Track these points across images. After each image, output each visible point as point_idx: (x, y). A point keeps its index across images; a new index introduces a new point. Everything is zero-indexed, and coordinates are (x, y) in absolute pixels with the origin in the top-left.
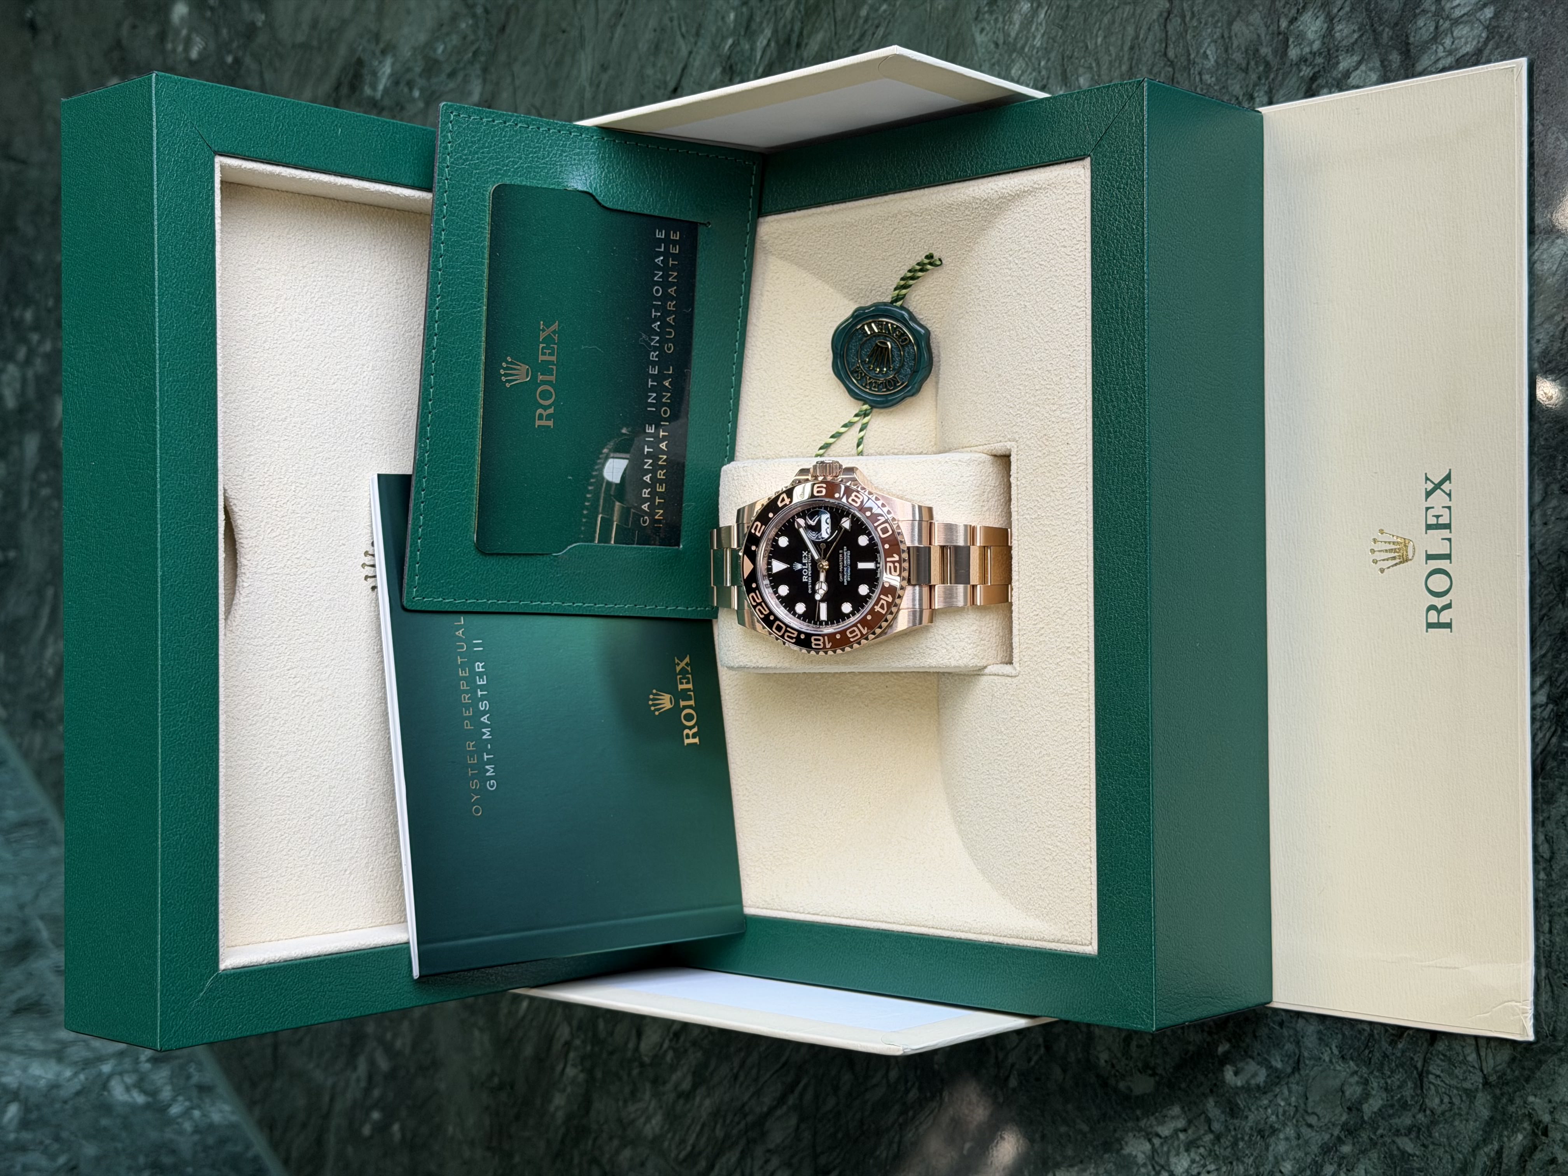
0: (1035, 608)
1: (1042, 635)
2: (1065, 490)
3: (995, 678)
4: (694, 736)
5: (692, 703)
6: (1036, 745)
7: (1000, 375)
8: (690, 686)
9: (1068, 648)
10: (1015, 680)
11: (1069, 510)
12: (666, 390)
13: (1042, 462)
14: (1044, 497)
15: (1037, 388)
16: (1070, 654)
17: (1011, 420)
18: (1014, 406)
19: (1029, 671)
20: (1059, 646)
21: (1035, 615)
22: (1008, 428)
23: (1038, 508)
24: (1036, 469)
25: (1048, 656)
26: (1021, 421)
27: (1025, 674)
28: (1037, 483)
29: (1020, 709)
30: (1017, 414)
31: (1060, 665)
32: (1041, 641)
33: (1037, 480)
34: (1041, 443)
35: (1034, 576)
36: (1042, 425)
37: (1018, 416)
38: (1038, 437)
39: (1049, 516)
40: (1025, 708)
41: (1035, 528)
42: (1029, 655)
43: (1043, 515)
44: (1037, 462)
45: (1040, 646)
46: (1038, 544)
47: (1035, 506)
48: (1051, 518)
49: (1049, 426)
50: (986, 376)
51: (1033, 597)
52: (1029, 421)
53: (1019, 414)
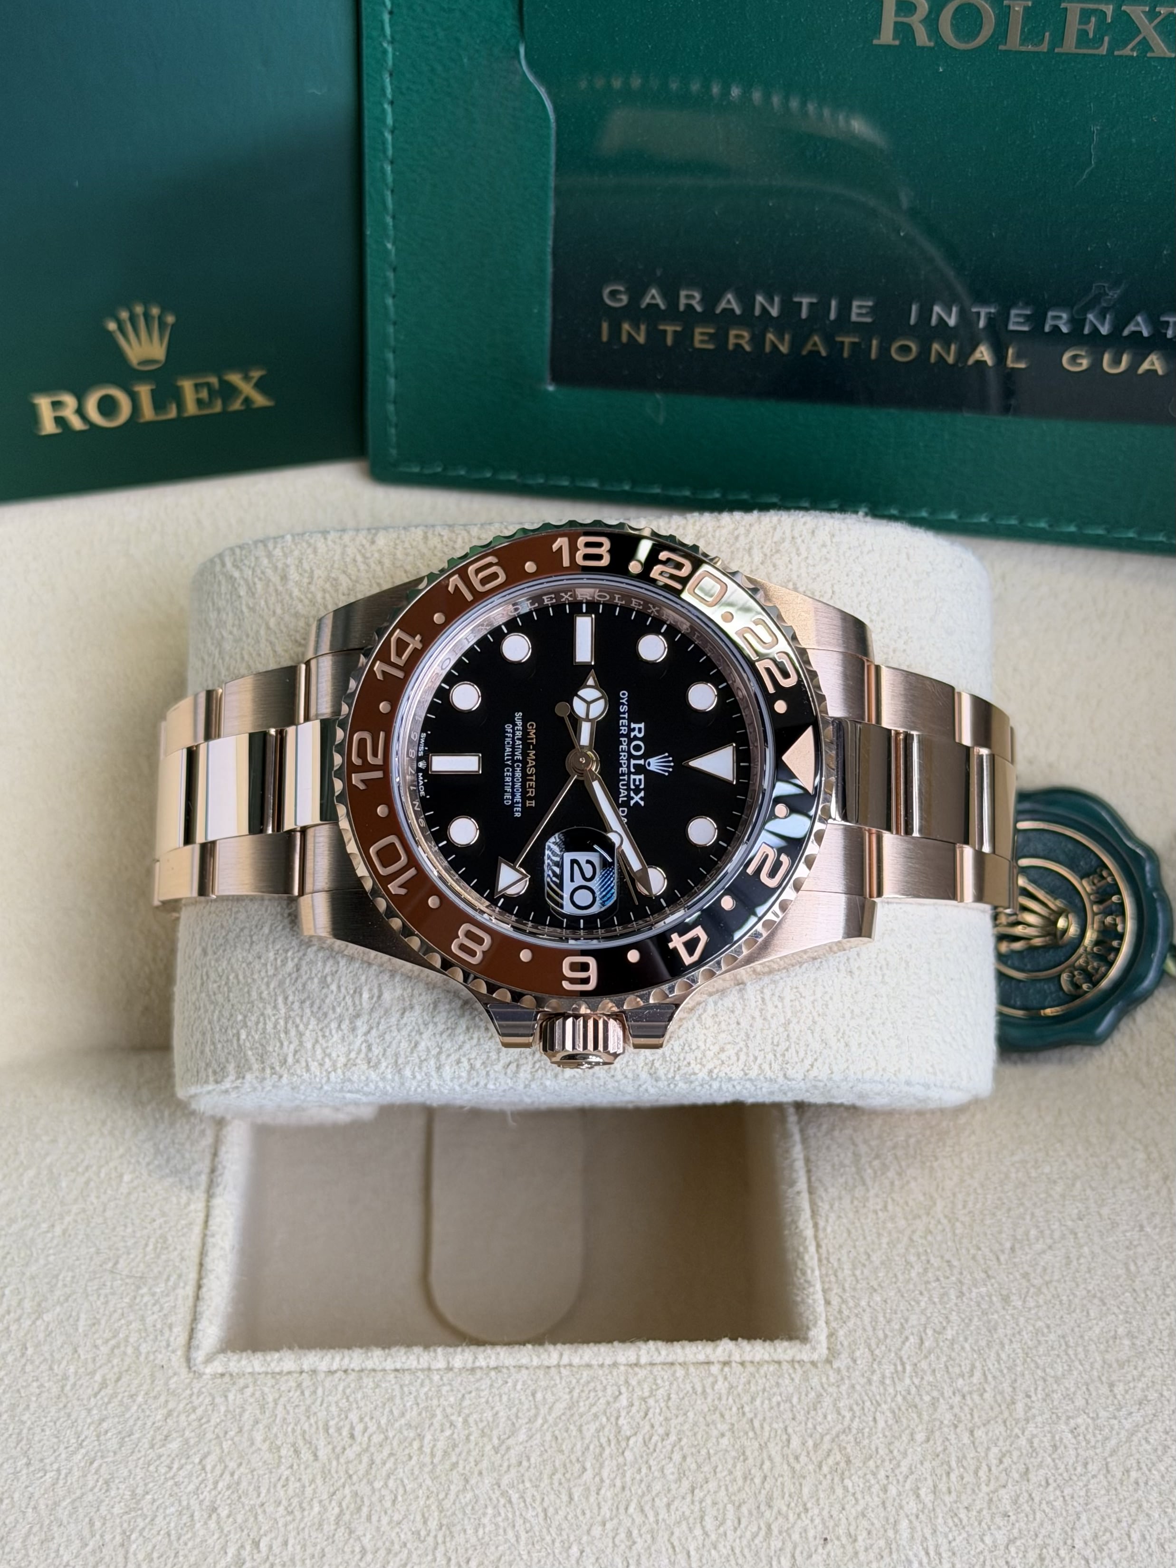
0: (372, 1428)
1: (297, 1452)
2: (698, 1532)
3: (190, 1290)
4: (60, 421)
5: (148, 413)
7: (1006, 1300)
8: (191, 409)
9: (256, 1544)
10: (177, 1360)
11: (639, 1546)
12: (964, 353)
13: (774, 1449)
14: (677, 1457)
15: (978, 1433)
16: (238, 1550)
17: (888, 1341)
18: (925, 1351)
19: (199, 1412)
20: (264, 1512)
21: (352, 1428)
22: (864, 1330)
23: (647, 1437)
24: (753, 1429)
25: (236, 1477)
26: (884, 1377)
27: (191, 1395)
28: (715, 1433)
29: (98, 1377)
30: (903, 1364)
31: (210, 1516)
32: (278, 1449)
33: (723, 1435)
34: (826, 1446)
35: (459, 1425)
36: (877, 1449)
37: (900, 1368)
38: (842, 1437)
39: (624, 1475)
40: (99, 1397)
41: (593, 1427)
42: (244, 1410)
43: (627, 1453)
44: (773, 1434)
45: (265, 1447)
46: (548, 1437)
47: (652, 1426)
48: (618, 1483)
49: (874, 1474)
50: (1003, 1251)
51: (403, 1421)
52: (885, 1407)
53: (904, 1369)
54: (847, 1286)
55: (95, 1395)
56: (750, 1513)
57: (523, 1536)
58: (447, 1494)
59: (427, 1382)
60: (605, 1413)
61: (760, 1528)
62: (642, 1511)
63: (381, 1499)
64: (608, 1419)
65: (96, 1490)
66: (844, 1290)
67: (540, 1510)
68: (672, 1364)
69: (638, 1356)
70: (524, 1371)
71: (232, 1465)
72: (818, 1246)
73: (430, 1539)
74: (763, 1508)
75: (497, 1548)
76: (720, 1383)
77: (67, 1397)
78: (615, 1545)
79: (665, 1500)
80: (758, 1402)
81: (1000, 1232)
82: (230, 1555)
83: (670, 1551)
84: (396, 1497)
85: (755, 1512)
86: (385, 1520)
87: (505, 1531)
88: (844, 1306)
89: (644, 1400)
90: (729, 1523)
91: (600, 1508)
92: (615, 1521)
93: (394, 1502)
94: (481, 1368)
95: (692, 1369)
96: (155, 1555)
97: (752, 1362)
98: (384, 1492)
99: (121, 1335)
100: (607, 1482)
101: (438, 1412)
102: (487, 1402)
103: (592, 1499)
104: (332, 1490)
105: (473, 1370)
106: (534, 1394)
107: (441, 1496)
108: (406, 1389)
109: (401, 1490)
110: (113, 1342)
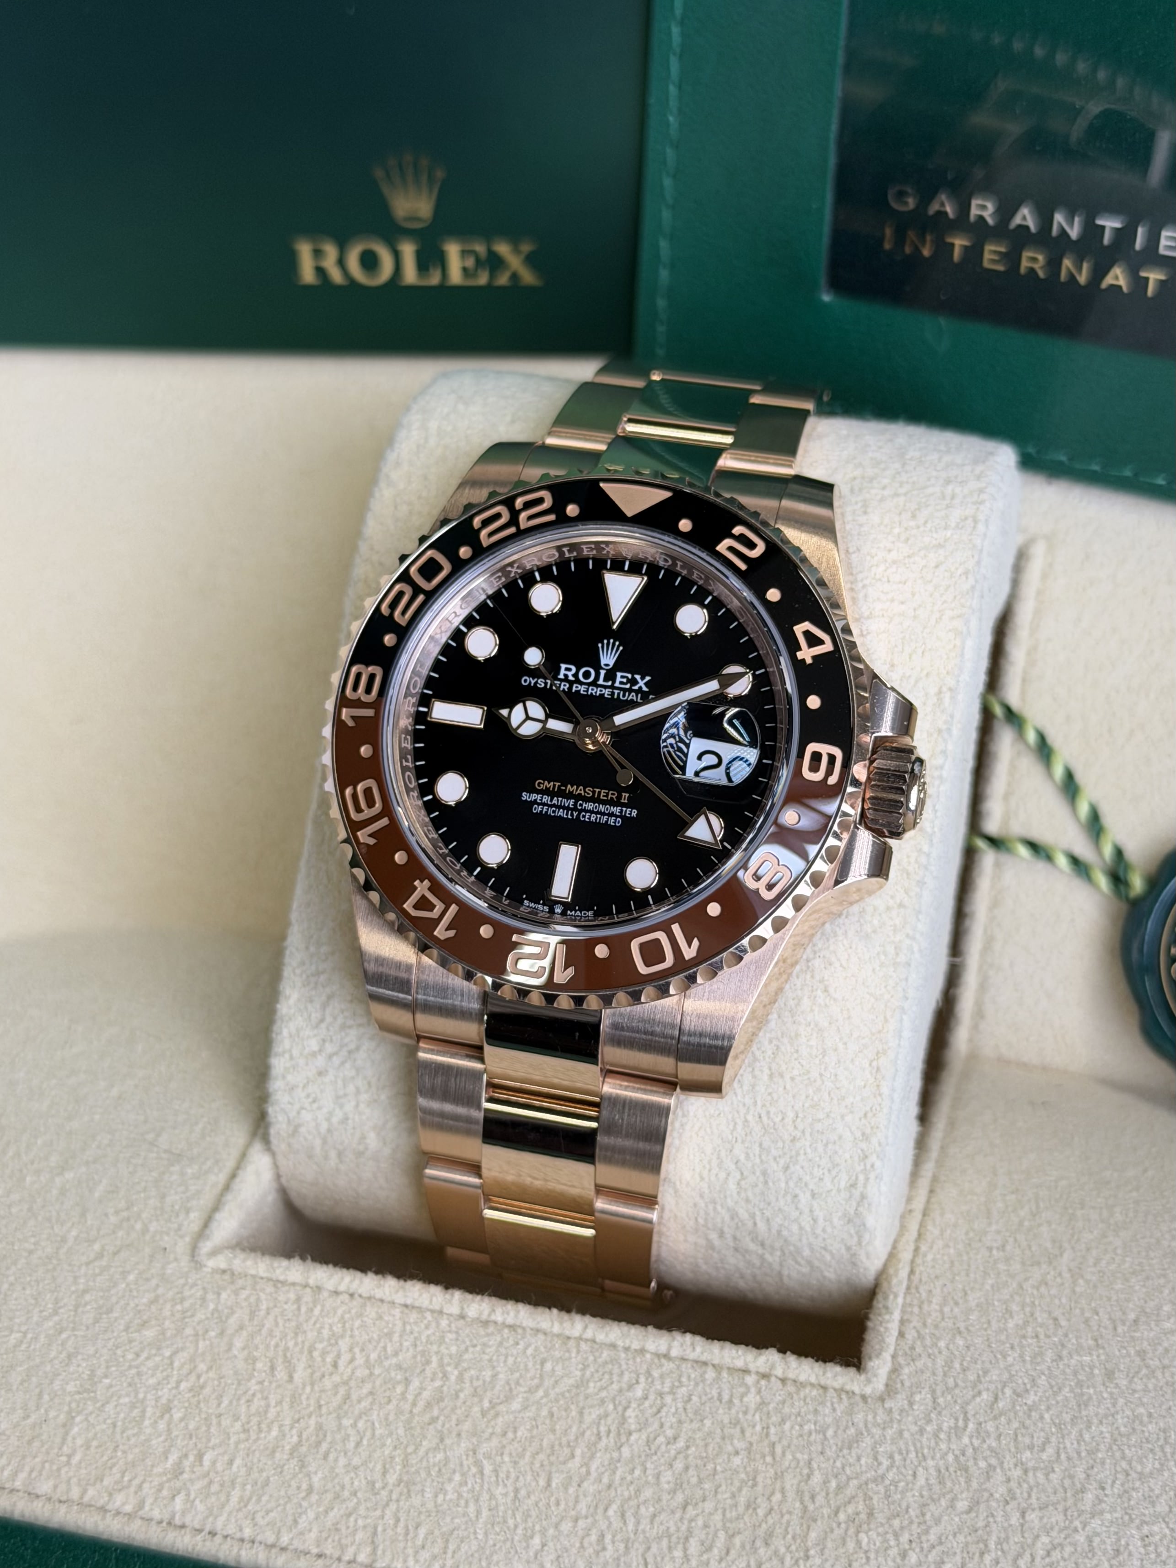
0: (360, 1360)
1: (273, 1368)
2: (678, 1553)
3: (222, 1178)
4: (320, 271)
5: (410, 275)
7: (1110, 1375)
8: (456, 276)
9: (200, 1456)
10: (182, 1246)
11: (609, 1553)
13: (790, 1482)
14: (679, 1465)
15: (1032, 1516)
16: (180, 1458)
17: (957, 1391)
18: (996, 1412)
19: (187, 1304)
20: (219, 1424)
21: (339, 1356)
22: (934, 1374)
23: (652, 1436)
24: (773, 1454)
25: (202, 1380)
26: (940, 1429)
27: (184, 1285)
28: (730, 1448)
29: (97, 1247)
30: (966, 1420)
31: (162, 1417)
32: (255, 1360)
33: (737, 1453)
34: (850, 1491)
35: (453, 1378)
36: (908, 1507)
37: (961, 1423)
38: (872, 1485)
39: (614, 1472)
40: (91, 1267)
41: (596, 1413)
42: (233, 1312)
43: (624, 1449)
44: (793, 1465)
45: (242, 1355)
46: (544, 1412)
47: (662, 1426)
48: (605, 1480)
49: (896, 1535)
50: (1123, 1322)
51: (394, 1361)
52: (931, 1463)
53: (966, 1426)
54: (929, 1321)
55: (87, 1264)
56: (743, 1546)
57: (485, 1513)
58: (416, 1449)
59: (434, 1324)
60: (613, 1400)
62: (623, 1515)
63: (347, 1438)
64: (615, 1408)
65: (56, 1362)
66: (925, 1325)
67: (511, 1489)
68: (705, 1364)
69: (670, 1348)
70: (541, 1337)
71: (202, 1367)
72: (913, 1273)
73: (384, 1493)
74: (758, 1543)
75: (453, 1519)
76: (751, 1395)
77: (59, 1260)
78: (582, 1546)
79: (651, 1509)
80: (787, 1426)
81: (1128, 1300)
82: (170, 1461)
84: (361, 1439)
85: (748, 1547)
86: (342, 1461)
87: (467, 1502)
88: (919, 1343)
89: (661, 1395)
90: (716, 1551)
91: (577, 1502)
92: (590, 1520)
93: (358, 1444)
94: (496, 1323)
95: (725, 1374)
96: (95, 1443)
97: (795, 1381)
98: (350, 1431)
99: (135, 1209)
100: (594, 1474)
101: (434, 1359)
102: (490, 1360)
103: (571, 1490)
104: (297, 1417)
105: (486, 1323)
106: (543, 1362)
107: (410, 1450)
108: (408, 1328)
109: (368, 1434)
110: (125, 1214)
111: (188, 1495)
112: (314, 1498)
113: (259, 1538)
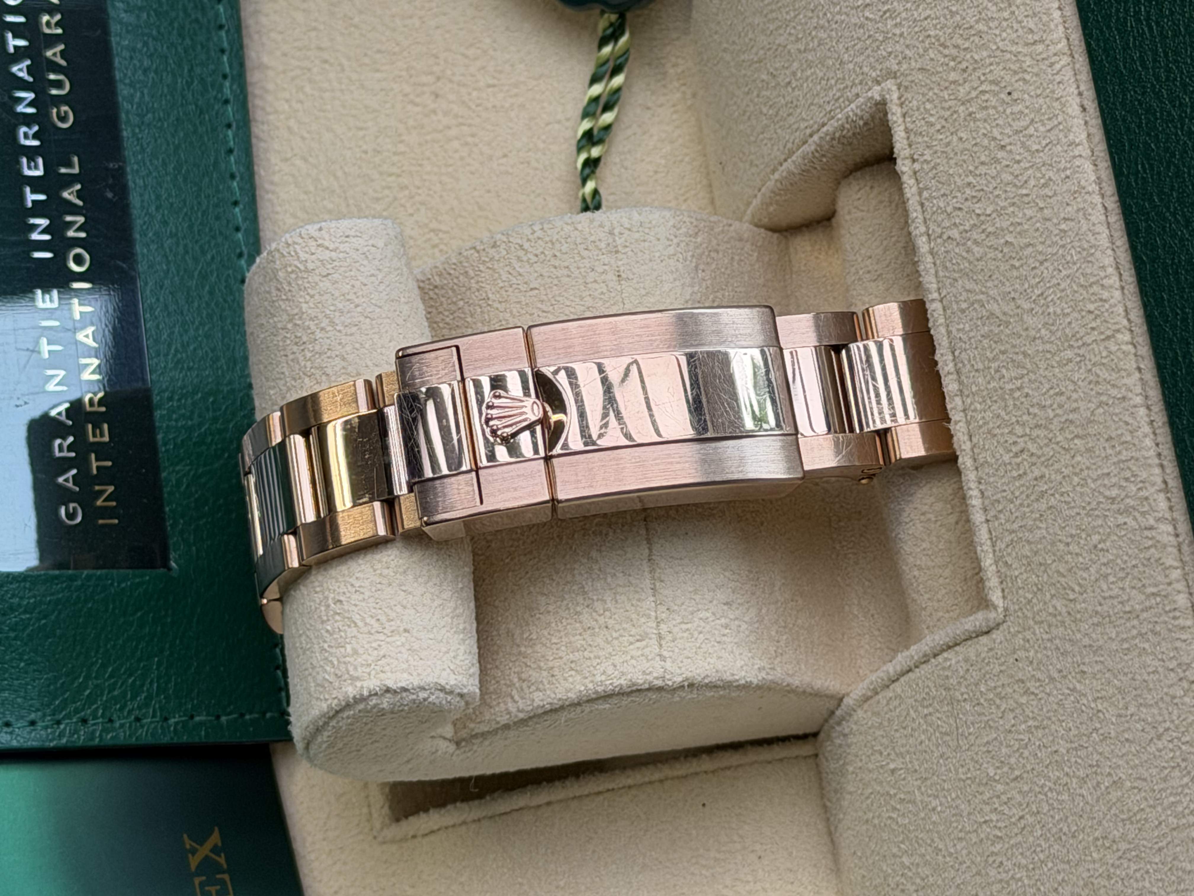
0: (1012, 439)
2: (1031, 130)
6: (1081, 773)
10: (999, 636)
12: (73, 209)
13: (962, 91)
14: (982, 170)
16: (1121, 514)
17: (872, 33)
21: (1016, 455)
22: (868, 57)
23: (975, 200)
25: (1069, 540)
26: (896, 25)
28: (961, 146)
29: (1024, 700)
30: (885, 13)
31: (1102, 550)
33: (961, 139)
35: (996, 364)
37: (888, 15)
38: (942, 40)
39: (1004, 208)
40: (1036, 691)
41: (976, 249)
42: (1022, 557)
43: (988, 212)
44: (952, 97)
45: (1043, 525)
46: (990, 284)
47: (966, 199)
48: (1012, 209)
51: (1003, 413)
52: (916, 14)
53: (888, 10)
54: (842, 86)
55: (1036, 695)
57: (1064, 273)
58: (1048, 352)
59: (972, 407)
60: (964, 244)
61: (1019, 80)
62: (1026, 182)
63: (1061, 406)
64: (969, 239)
65: (1102, 659)
66: (847, 87)
67: (1042, 268)
68: (922, 205)
69: (921, 235)
70: (950, 326)
71: (1062, 548)
72: (824, 125)
73: (1081, 351)
75: (1076, 292)
76: (925, 157)
77: (1043, 720)
78: (1055, 194)
79: (1015, 166)
80: (932, 119)
82: (1126, 520)
83: (1050, 146)
84: (1057, 394)
86: (1075, 396)
87: (1063, 291)
88: (857, 81)
89: (949, 216)
91: (1031, 218)
92: (1037, 201)
93: (1062, 394)
94: (956, 365)
97: (907, 137)
98: (1055, 406)
99: (991, 696)
100: (1011, 219)
101: (991, 387)
102: (976, 348)
103: (1026, 227)
104: (1063, 452)
105: (958, 372)
106: (963, 311)
107: (1049, 356)
108: (981, 422)
109: (1052, 392)
110: (998, 701)
111: (1140, 489)
112: (1104, 398)
113: (1147, 419)
